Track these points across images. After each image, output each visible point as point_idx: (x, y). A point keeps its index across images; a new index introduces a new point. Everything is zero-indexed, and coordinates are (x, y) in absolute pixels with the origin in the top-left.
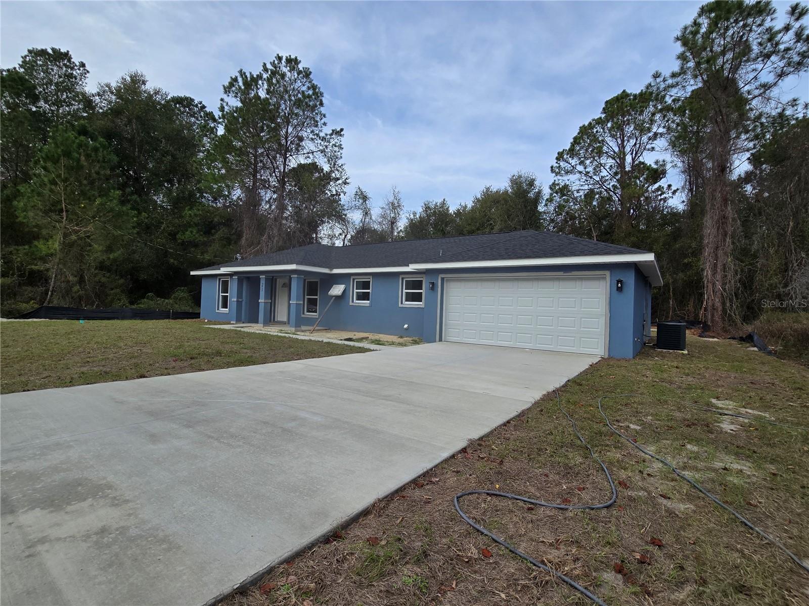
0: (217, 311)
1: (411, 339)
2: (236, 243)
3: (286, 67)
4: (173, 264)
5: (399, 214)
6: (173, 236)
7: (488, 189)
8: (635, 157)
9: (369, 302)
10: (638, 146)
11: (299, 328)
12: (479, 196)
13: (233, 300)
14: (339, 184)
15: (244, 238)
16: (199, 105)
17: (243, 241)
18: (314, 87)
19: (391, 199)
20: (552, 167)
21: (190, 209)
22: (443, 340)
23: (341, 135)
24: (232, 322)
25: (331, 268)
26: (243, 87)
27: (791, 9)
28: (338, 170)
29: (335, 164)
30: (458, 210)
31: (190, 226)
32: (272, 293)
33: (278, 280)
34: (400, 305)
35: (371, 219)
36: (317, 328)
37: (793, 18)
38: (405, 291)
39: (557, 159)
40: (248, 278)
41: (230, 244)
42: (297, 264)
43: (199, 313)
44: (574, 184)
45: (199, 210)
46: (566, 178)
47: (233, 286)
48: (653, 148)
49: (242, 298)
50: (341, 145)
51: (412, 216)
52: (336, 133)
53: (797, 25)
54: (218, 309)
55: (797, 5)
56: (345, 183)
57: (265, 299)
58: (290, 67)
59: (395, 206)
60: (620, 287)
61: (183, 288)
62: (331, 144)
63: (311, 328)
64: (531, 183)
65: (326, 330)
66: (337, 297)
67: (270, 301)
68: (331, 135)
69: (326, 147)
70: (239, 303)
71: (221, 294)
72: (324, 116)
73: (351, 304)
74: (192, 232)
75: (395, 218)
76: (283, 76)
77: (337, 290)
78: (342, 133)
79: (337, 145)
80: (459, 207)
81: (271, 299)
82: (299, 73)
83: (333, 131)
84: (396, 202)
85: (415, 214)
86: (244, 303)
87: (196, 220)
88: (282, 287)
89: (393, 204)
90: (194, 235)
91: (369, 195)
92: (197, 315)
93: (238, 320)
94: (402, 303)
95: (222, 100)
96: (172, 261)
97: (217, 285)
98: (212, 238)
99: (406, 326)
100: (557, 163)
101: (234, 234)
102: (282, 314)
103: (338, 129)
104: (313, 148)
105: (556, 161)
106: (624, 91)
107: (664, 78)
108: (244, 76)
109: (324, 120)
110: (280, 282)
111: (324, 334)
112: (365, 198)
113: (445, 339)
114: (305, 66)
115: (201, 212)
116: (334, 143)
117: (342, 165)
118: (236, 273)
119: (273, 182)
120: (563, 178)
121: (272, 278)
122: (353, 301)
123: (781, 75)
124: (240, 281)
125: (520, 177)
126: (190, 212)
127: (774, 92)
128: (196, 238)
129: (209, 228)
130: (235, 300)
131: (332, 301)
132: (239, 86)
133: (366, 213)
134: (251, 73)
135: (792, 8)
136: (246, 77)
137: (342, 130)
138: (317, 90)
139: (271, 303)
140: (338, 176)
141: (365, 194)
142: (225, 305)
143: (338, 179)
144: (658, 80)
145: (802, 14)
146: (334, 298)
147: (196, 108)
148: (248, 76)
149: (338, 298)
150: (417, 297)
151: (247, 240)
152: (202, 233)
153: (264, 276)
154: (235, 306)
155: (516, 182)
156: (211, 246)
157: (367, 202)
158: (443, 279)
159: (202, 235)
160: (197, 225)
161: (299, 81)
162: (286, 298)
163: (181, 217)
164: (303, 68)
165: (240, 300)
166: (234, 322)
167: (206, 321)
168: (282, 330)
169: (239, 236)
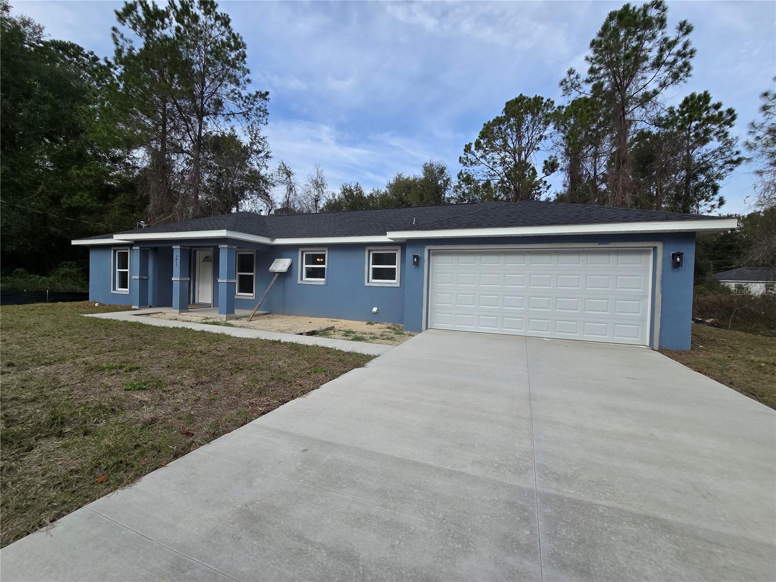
0: (113, 292)
1: (384, 326)
2: (141, 211)
3: (200, 9)
4: (56, 233)
5: (323, 192)
6: (55, 200)
7: (400, 176)
8: (527, 154)
9: (324, 279)
10: (529, 144)
11: (232, 315)
12: (392, 182)
13: (133, 277)
14: (262, 157)
15: (151, 205)
16: (90, 56)
17: (150, 208)
18: (235, 38)
19: (315, 177)
20: (460, 158)
21: (77, 169)
22: (429, 327)
23: (266, 99)
24: (133, 307)
25: (273, 238)
26: (143, 18)
27: (679, 25)
28: (259, 143)
29: (256, 136)
30: (371, 195)
31: (80, 189)
32: (190, 269)
33: (198, 253)
34: (366, 284)
35: (296, 195)
36: (258, 312)
37: (681, 33)
38: (372, 266)
39: (465, 151)
40: (155, 250)
41: (133, 211)
42: (228, 229)
43: (88, 294)
44: (479, 174)
45: (90, 170)
46: (471, 168)
47: (134, 258)
48: (538, 148)
49: (147, 275)
50: (266, 110)
51: (331, 197)
52: (260, 96)
53: (684, 39)
54: (114, 289)
55: (685, 22)
56: (267, 156)
57: (181, 276)
58: (204, 10)
59: (319, 184)
60: (676, 263)
61: (70, 263)
62: (255, 107)
63: (249, 312)
64: (442, 171)
65: (266, 314)
66: (281, 274)
67: (188, 279)
68: (256, 97)
69: (250, 109)
70: (143, 282)
71: (117, 270)
72: (248, 71)
73: (299, 282)
74: (81, 196)
75: (318, 196)
76: (196, 18)
77: (281, 265)
78: (267, 97)
79: (262, 109)
80: (372, 192)
81: (190, 277)
82: (217, 18)
83: (257, 93)
84: (319, 180)
85: (334, 195)
86: (150, 282)
87: (88, 182)
88: (204, 261)
89: (316, 182)
90: (85, 200)
91: (293, 170)
92: (84, 296)
93: (143, 303)
94: (368, 281)
95: (114, 29)
96: (54, 229)
97: (111, 258)
98: (109, 204)
99: (375, 309)
100: (465, 154)
101: (138, 200)
102: (205, 294)
103: (263, 92)
104: (235, 109)
105: (464, 152)
106: (521, 95)
107: (577, 76)
108: (144, 5)
109: (247, 76)
110: (200, 255)
111: (268, 321)
112: (289, 174)
113: (430, 326)
114: (223, 12)
115: (93, 173)
116: (258, 106)
117: (264, 138)
118: (137, 242)
119: (187, 145)
120: (469, 168)
121: (190, 248)
122: (302, 279)
123: (663, 85)
124: (144, 254)
125: (431, 165)
126: (78, 172)
127: (659, 98)
128: (88, 203)
129: (106, 194)
130: (137, 277)
131: (275, 278)
132: (137, 16)
133: (291, 189)
134: (153, 3)
135: (681, 24)
136: (148, 6)
137: (267, 93)
138: (239, 40)
139: (190, 282)
140: (260, 148)
141: (288, 169)
142: (124, 285)
143: (259, 152)
144: (572, 76)
145: (689, 30)
146: (277, 275)
147: (86, 59)
148: (151, 6)
149: (284, 276)
150: (390, 274)
151: (154, 206)
152: (95, 198)
153: (179, 247)
154: (137, 285)
155: (428, 170)
156: (108, 213)
157: (291, 177)
158: (429, 251)
159: (96, 201)
160: (89, 188)
161: (216, 29)
162: (210, 276)
163: (68, 179)
164: (221, 14)
165: (145, 278)
166: (137, 307)
167: (96, 305)
168: (207, 318)
169: (145, 201)
